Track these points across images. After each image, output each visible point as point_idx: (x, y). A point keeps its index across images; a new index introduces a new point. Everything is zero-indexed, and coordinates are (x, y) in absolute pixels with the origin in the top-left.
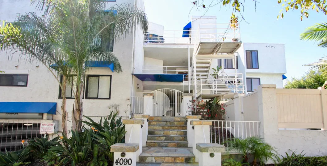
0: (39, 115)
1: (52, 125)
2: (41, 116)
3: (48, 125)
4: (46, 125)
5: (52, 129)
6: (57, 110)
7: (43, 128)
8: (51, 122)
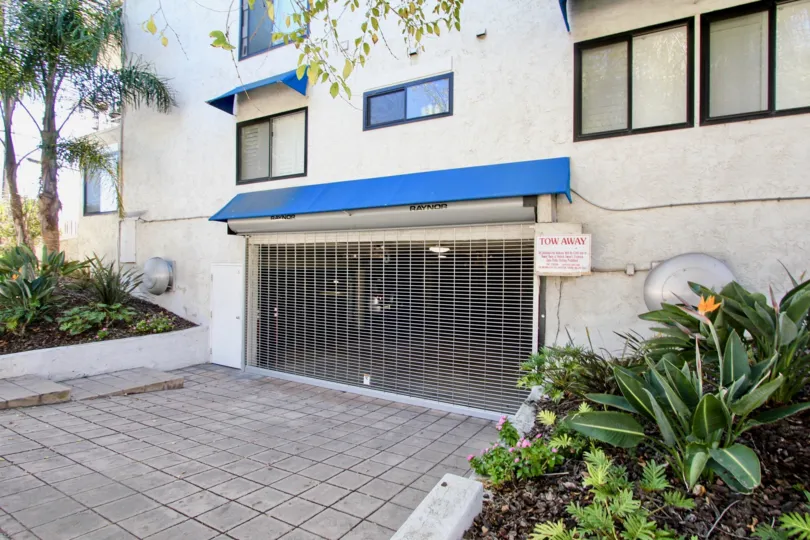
0: (525, 205)
1: (581, 241)
2: (532, 209)
3: (566, 241)
4: (555, 242)
5: (580, 255)
6: (572, 186)
7: (544, 255)
8: (572, 231)
